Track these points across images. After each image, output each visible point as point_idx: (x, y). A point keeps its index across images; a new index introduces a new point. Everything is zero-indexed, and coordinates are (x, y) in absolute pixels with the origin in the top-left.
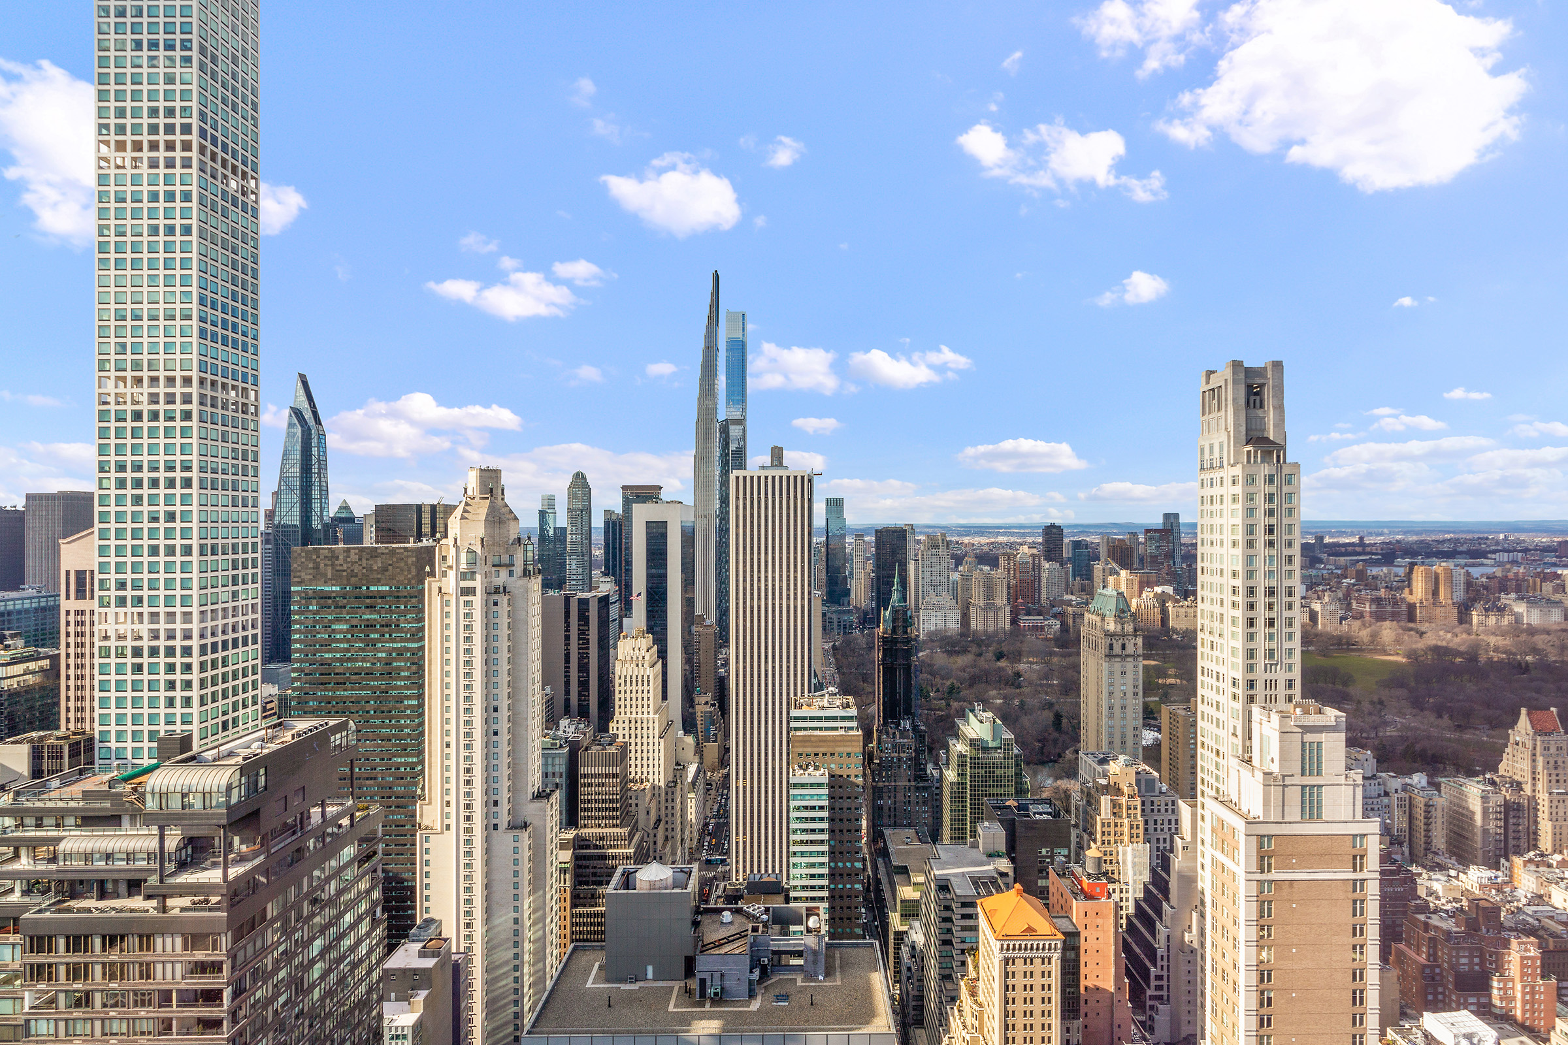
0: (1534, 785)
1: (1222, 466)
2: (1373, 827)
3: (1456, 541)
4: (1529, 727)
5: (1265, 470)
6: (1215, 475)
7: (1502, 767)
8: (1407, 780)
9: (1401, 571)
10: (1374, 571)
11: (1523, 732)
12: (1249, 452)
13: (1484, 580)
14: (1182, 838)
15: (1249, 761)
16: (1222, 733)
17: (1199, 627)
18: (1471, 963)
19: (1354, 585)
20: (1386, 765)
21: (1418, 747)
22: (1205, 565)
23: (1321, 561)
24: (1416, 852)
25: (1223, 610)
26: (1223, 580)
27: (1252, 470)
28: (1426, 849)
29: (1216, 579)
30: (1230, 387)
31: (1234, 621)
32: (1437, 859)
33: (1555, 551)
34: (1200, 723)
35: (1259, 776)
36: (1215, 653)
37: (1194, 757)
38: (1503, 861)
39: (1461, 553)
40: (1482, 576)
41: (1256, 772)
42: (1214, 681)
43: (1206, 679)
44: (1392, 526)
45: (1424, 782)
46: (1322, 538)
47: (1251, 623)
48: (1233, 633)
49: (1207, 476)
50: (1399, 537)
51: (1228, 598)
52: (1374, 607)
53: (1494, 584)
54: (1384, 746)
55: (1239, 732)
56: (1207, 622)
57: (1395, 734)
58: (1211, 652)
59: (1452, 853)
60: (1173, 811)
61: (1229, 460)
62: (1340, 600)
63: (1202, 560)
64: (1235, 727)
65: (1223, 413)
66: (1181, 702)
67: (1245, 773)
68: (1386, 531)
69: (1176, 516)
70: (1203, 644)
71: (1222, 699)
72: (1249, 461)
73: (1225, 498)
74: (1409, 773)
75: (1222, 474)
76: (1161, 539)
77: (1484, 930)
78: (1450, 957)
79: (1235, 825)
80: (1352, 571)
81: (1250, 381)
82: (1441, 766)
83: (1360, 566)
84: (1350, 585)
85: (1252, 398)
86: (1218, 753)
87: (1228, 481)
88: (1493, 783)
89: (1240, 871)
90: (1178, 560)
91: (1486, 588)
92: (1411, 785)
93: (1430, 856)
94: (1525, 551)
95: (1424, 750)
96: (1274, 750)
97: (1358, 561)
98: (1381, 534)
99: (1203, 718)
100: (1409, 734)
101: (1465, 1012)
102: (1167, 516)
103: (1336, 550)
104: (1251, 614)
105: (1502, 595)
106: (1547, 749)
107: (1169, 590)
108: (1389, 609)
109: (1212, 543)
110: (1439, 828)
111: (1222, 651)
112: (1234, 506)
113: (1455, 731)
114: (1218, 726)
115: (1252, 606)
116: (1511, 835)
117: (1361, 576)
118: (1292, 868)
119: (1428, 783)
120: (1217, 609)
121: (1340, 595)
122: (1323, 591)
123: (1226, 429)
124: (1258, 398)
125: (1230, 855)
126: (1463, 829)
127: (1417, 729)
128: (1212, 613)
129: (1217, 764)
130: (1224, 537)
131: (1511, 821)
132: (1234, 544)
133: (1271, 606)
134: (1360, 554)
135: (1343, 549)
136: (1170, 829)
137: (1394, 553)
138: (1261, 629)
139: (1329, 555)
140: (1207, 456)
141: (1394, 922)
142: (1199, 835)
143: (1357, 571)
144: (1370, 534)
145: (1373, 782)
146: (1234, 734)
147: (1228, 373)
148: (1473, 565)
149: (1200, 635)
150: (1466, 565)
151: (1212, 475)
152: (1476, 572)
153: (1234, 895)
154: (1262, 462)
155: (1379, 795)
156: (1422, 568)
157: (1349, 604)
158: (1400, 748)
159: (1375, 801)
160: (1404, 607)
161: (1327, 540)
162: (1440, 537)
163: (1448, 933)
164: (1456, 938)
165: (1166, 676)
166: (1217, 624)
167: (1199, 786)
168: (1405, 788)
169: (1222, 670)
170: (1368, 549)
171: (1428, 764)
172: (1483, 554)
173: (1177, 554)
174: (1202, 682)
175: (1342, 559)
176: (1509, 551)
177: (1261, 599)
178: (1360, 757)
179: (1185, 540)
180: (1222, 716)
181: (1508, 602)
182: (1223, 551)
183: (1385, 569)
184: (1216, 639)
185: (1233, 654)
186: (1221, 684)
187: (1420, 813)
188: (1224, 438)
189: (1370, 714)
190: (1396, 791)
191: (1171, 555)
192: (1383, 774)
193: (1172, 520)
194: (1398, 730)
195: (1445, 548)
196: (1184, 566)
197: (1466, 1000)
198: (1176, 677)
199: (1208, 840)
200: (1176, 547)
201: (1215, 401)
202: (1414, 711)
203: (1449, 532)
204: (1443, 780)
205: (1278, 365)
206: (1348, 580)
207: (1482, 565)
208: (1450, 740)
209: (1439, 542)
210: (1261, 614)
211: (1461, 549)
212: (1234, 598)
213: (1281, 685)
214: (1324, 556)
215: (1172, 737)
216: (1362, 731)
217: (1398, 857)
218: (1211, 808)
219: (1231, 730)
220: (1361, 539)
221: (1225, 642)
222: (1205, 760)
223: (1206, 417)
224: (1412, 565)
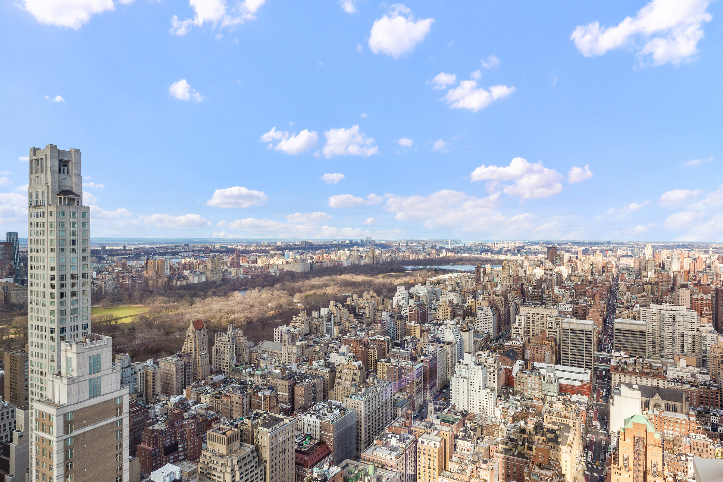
0: (195, 353)
1: (44, 205)
2: (126, 391)
3: (166, 248)
4: (193, 328)
5: (69, 209)
6: (40, 210)
7: (183, 348)
8: (145, 364)
9: (143, 263)
10: (130, 263)
11: (191, 331)
12: (61, 198)
13: (177, 265)
14: (18, 431)
15: (60, 373)
16: (44, 361)
17: (29, 301)
18: (171, 440)
19: (121, 271)
20: (135, 358)
21: (150, 347)
22: (33, 263)
23: (104, 259)
24: (148, 397)
25: (45, 290)
26: (45, 272)
27: (63, 208)
28: (153, 395)
29: (41, 272)
30: (49, 160)
31: (52, 295)
32: (158, 398)
33: (203, 251)
34: (30, 358)
35: (65, 381)
36: (40, 315)
37: (27, 380)
38: (184, 390)
39: (168, 253)
40: (177, 263)
41: (63, 379)
42: (39, 332)
43: (34, 331)
44: (139, 241)
45: (152, 363)
46: (105, 247)
47: (62, 295)
48: (51, 302)
49: (35, 211)
50: (142, 246)
51: (48, 282)
52: (130, 281)
53: (181, 267)
54: (135, 350)
55: (55, 359)
56: (34, 298)
57: (140, 342)
58: (37, 315)
59: (164, 393)
60: (13, 416)
61: (48, 202)
62: (114, 279)
63: (31, 261)
64: (52, 356)
65: (44, 174)
66: (20, 348)
67: (57, 381)
68: (136, 243)
69: (16, 234)
70: (32, 311)
71: (44, 342)
72: (60, 203)
73: (46, 224)
74: (145, 360)
75: (44, 210)
76: (4, 248)
77: (176, 423)
78: (163, 441)
79: (50, 412)
80: (120, 263)
81: (61, 158)
82: (160, 353)
83: (124, 261)
84: (118, 272)
85: (62, 168)
86: (42, 374)
87: (47, 214)
88: (180, 356)
89: (54, 439)
90: (17, 261)
91: (178, 269)
92: (146, 366)
93: (155, 397)
94: (193, 251)
95: (152, 348)
96: (74, 364)
97: (123, 258)
98: (134, 244)
99: (32, 355)
100: (146, 341)
101: (168, 464)
102: (9, 234)
103: (112, 253)
104: (63, 290)
105: (184, 271)
106: (199, 336)
107: (11, 280)
108: (137, 281)
109: (37, 251)
110: (159, 383)
111: (44, 314)
112: (52, 229)
113: (166, 335)
114: (42, 357)
115: (63, 286)
116: (187, 377)
117: (124, 266)
118: (84, 426)
119: (154, 363)
120: (41, 289)
121: (114, 276)
122: (105, 274)
123: (46, 184)
124: (66, 168)
125: (48, 431)
126: (168, 380)
127: (149, 338)
128: (38, 292)
129: (41, 380)
130: (46, 247)
131: (187, 371)
132: (52, 250)
133: (74, 285)
134: (124, 255)
135: (116, 253)
136: (10, 428)
137: (140, 254)
138: (68, 298)
139: (109, 256)
140: (34, 198)
141: (139, 435)
142: (30, 426)
143: (122, 263)
144: (129, 244)
145: (129, 369)
146: (52, 361)
147: (48, 152)
148: (173, 258)
149: (30, 306)
150: (171, 259)
151: (37, 210)
152: (174, 261)
153: (50, 453)
154: (68, 204)
155: (132, 374)
156: (152, 261)
157: (119, 280)
158: (142, 349)
159: (130, 378)
160: (144, 280)
161: (107, 248)
162: (160, 246)
163: (162, 431)
164: (165, 432)
165: (8, 333)
166: (41, 298)
167: (30, 396)
168: (144, 368)
169: (44, 324)
170: (128, 252)
171: (154, 354)
172: (176, 253)
173: (17, 257)
174: (32, 333)
175: (115, 257)
176: (187, 252)
177: (68, 282)
178: (123, 357)
179: (21, 248)
180: (44, 352)
181: (186, 274)
182: (45, 255)
183: (135, 262)
184: (40, 307)
185: (51, 314)
186: (44, 333)
187: (150, 378)
188: (45, 189)
189: (128, 335)
190: (140, 370)
191: (12, 258)
192: (134, 364)
193: (13, 236)
194: (141, 340)
195: (162, 251)
196: (22, 265)
197: (169, 459)
198: (15, 333)
199: (34, 427)
200: (16, 253)
201: (39, 167)
202: (148, 330)
203: (163, 243)
204: (160, 360)
205: (77, 151)
206: (118, 268)
207: (177, 258)
208: (163, 340)
209: (159, 248)
210: (68, 290)
211: (168, 251)
212: (52, 282)
213: (80, 328)
214: (106, 256)
215: (12, 370)
216: (124, 344)
217: (140, 403)
218: (36, 406)
219: (50, 358)
220: (124, 247)
221: (46, 308)
222: (34, 379)
223: (33, 175)
224: (148, 259)
